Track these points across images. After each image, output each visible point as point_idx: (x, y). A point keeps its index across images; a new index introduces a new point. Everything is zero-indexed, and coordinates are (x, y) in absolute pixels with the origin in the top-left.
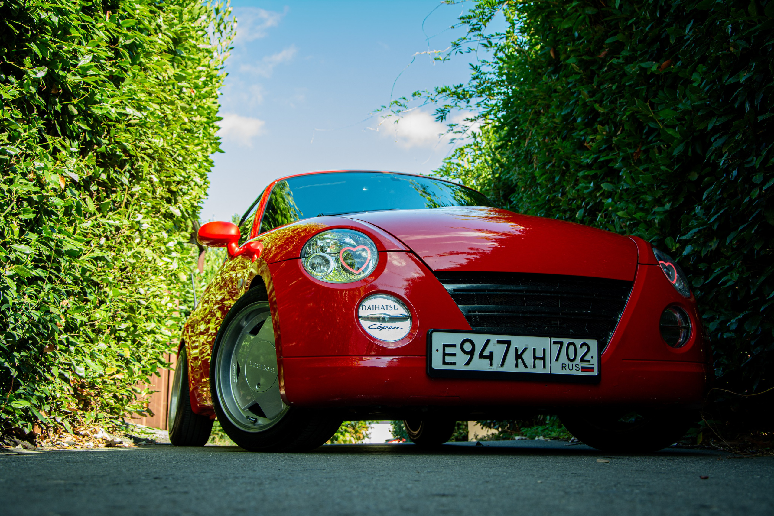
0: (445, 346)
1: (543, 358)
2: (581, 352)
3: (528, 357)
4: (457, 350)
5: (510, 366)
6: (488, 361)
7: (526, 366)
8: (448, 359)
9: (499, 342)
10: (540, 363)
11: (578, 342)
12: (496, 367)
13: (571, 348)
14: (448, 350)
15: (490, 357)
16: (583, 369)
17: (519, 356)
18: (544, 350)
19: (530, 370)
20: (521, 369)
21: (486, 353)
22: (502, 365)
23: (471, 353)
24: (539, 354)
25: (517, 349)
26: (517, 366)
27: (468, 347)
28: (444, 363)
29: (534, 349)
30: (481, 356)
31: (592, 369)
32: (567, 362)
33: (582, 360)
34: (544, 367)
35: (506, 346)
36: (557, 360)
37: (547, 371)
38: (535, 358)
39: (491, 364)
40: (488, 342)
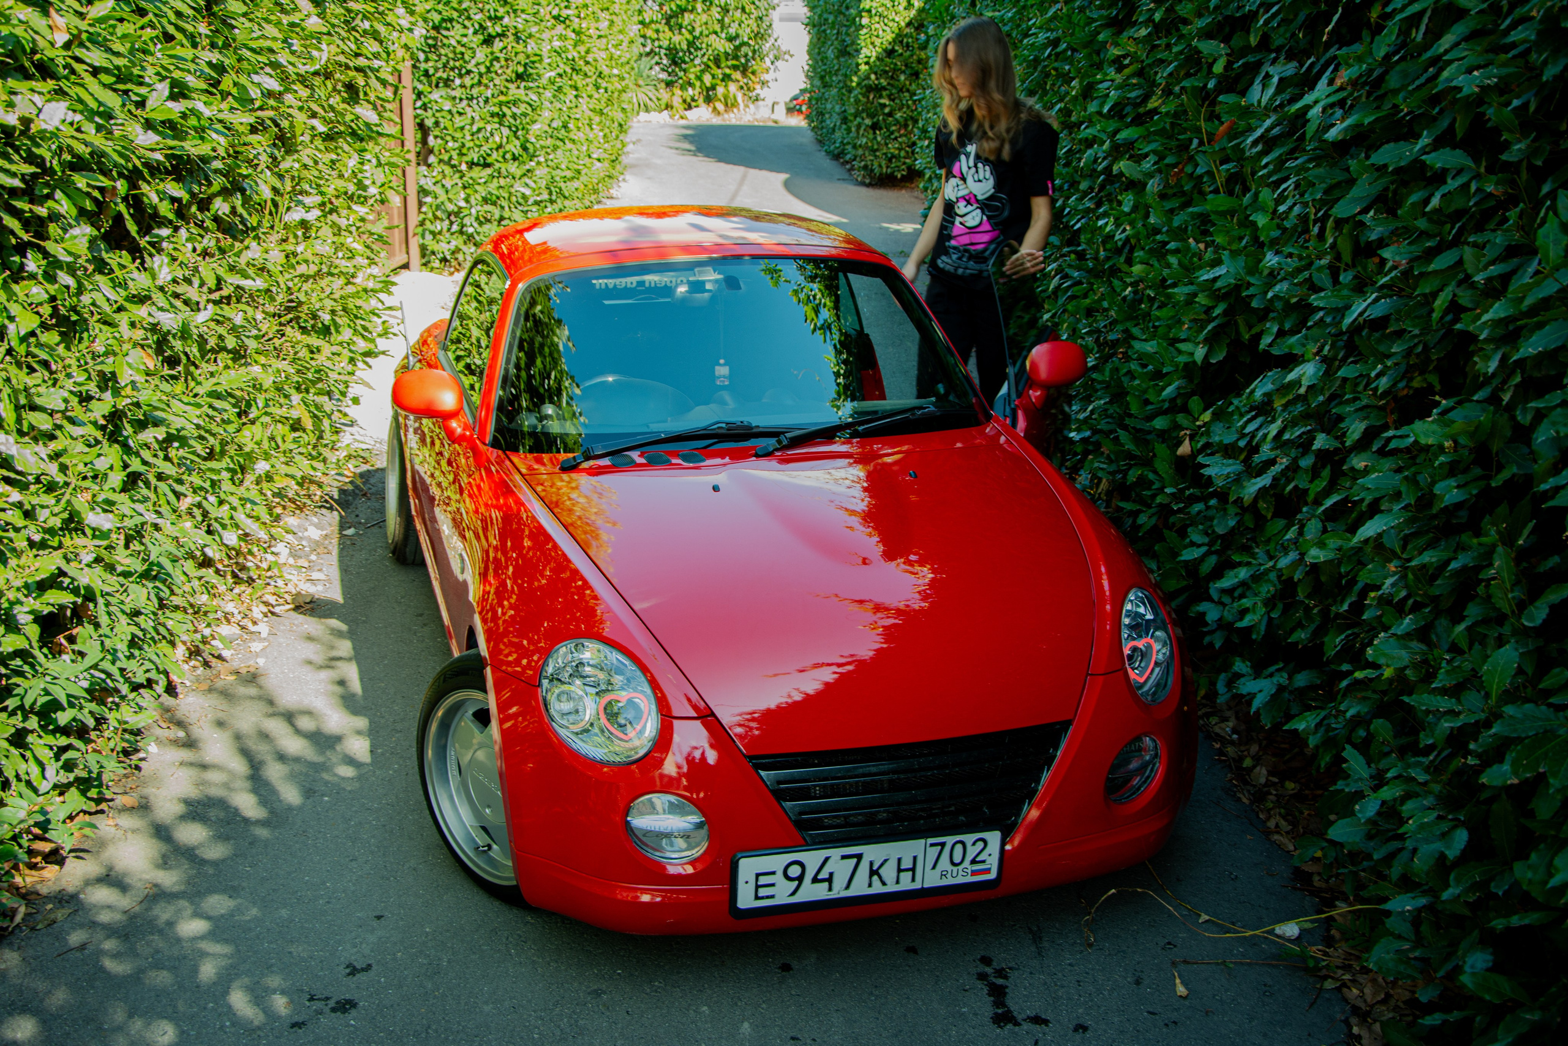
0: (758, 875)
1: (913, 870)
2: (972, 852)
3: (889, 872)
4: (779, 878)
5: (860, 887)
6: (826, 884)
7: (884, 884)
8: (762, 892)
9: (844, 857)
10: (906, 877)
11: (969, 838)
12: (839, 891)
13: (959, 848)
14: (763, 880)
15: (830, 880)
16: (974, 873)
17: (873, 872)
18: (915, 858)
19: (891, 888)
20: (877, 888)
21: (823, 875)
22: (848, 887)
23: (800, 879)
24: (907, 863)
25: (871, 863)
26: (870, 885)
27: (794, 871)
28: (757, 898)
29: (899, 860)
30: (815, 880)
31: (988, 871)
32: (949, 867)
33: (973, 862)
34: (913, 880)
35: (855, 860)
36: (934, 867)
37: (917, 885)
38: (900, 870)
39: (830, 889)
40: (827, 859)
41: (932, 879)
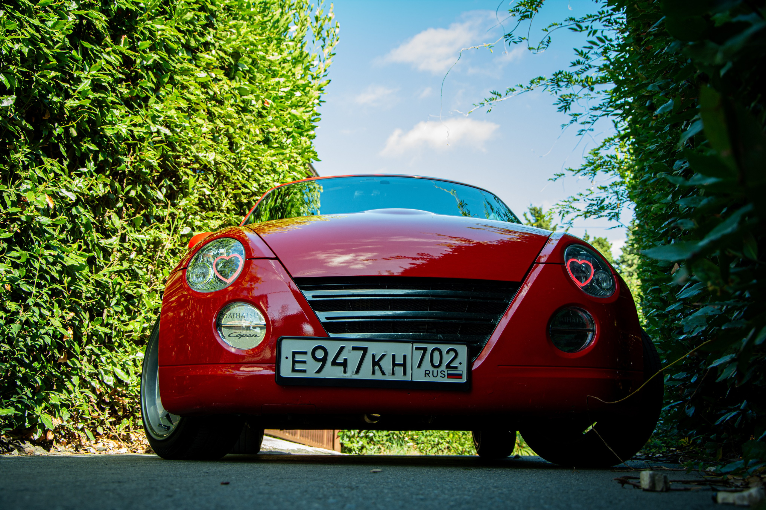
0: (294, 353)
1: (404, 365)
2: (447, 358)
3: (386, 364)
4: (308, 358)
5: (366, 374)
6: (342, 368)
7: (383, 373)
8: (298, 367)
9: (354, 349)
10: (399, 370)
11: (445, 348)
12: (350, 375)
13: (436, 354)
14: (298, 358)
15: (344, 364)
16: (450, 376)
17: (376, 363)
18: (405, 356)
19: (388, 377)
20: (378, 376)
21: (340, 360)
22: (357, 372)
23: (324, 360)
24: (399, 361)
25: (374, 356)
26: (373, 373)
27: (320, 354)
28: (294, 370)
29: (394, 356)
30: (334, 363)
31: (460, 376)
32: (431, 369)
33: (448, 366)
34: (405, 374)
35: (362, 352)
36: (419, 366)
37: (408, 378)
38: (394, 365)
39: (345, 372)
40: (342, 348)
41: (419, 376)
